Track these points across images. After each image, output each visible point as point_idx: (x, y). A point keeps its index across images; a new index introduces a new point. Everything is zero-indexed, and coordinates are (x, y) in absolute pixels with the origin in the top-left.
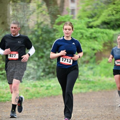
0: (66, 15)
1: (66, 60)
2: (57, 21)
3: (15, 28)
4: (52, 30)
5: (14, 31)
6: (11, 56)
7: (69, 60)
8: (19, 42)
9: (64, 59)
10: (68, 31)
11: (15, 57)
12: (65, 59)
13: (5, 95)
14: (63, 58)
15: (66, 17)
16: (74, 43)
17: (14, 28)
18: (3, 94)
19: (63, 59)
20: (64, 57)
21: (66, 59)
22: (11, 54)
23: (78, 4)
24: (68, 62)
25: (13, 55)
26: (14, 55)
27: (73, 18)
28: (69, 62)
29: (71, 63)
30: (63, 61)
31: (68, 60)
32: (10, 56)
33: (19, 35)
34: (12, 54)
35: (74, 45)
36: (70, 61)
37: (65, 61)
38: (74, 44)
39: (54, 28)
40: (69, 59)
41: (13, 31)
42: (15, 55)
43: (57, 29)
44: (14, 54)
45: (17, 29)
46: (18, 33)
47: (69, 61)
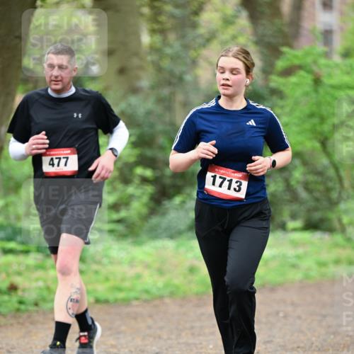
0: (307, 47)
1: (226, 183)
2: (281, 64)
3: (61, 67)
4: (265, 92)
5: (59, 78)
6: (53, 165)
7: (237, 182)
8: (78, 116)
9: (218, 181)
10: (227, 75)
11: (66, 165)
12: (220, 177)
13: (127, 284)
14: (213, 174)
15: (307, 54)
16: (252, 123)
17: (56, 68)
18: (123, 280)
19: (214, 177)
20: (218, 173)
21: (224, 179)
22: (54, 157)
23: (342, 14)
24: (232, 188)
25: (60, 158)
26: (63, 161)
27: (327, 55)
28: (235, 189)
29: (242, 195)
30: (214, 184)
31: (230, 181)
32: (50, 164)
33: (73, 90)
34: (56, 158)
35: (253, 127)
36: (239, 186)
37: (220, 186)
38: (254, 125)
39: (272, 85)
40: (234, 180)
41: (53, 78)
42: (67, 158)
43: (282, 88)
44: (62, 157)
45: (66, 71)
46: (69, 83)
47: (234, 185)
